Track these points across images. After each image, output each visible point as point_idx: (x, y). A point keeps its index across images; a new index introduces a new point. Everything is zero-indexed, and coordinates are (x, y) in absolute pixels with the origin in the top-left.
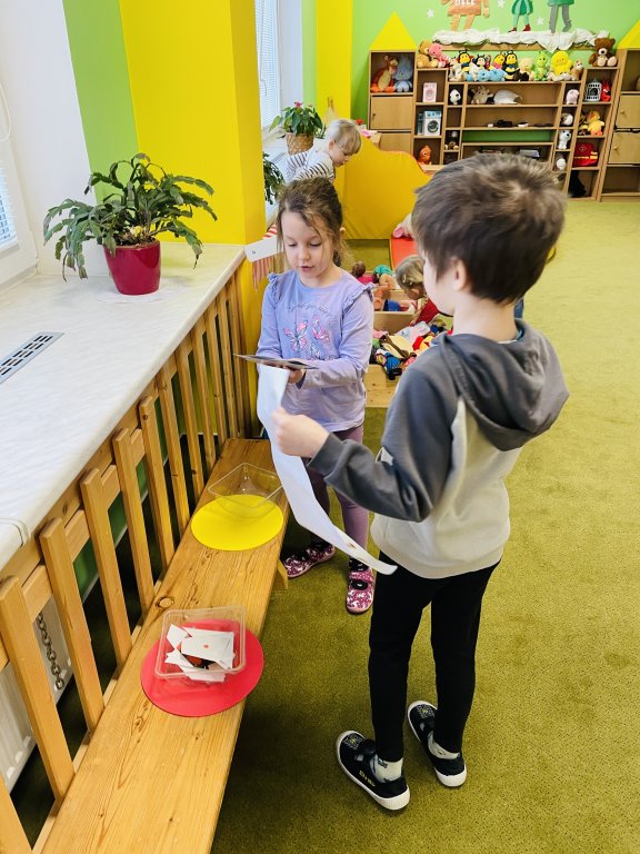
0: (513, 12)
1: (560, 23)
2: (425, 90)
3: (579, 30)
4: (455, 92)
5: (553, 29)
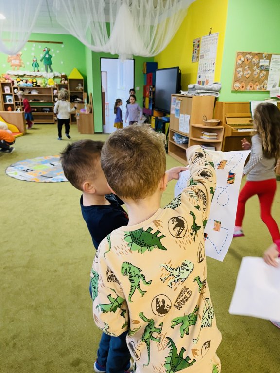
0: (33, 66)
1: (49, 70)
2: (5, 89)
3: (55, 73)
5: (47, 71)
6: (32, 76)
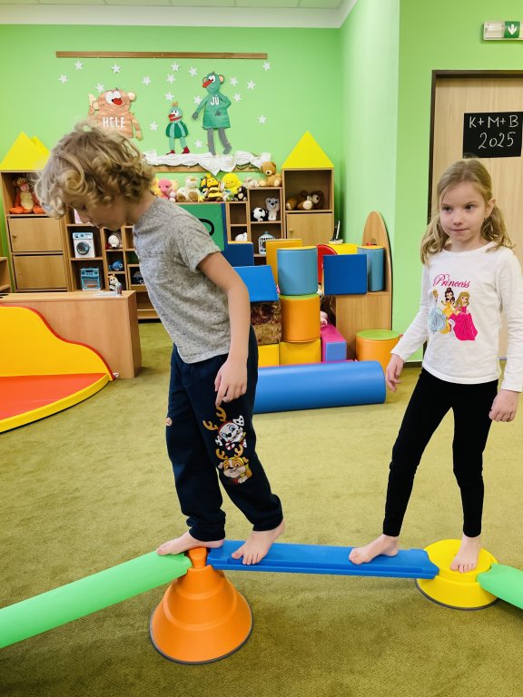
0: (168, 134)
1: (219, 147)
3: (239, 153)
5: (212, 150)
6: (163, 168)
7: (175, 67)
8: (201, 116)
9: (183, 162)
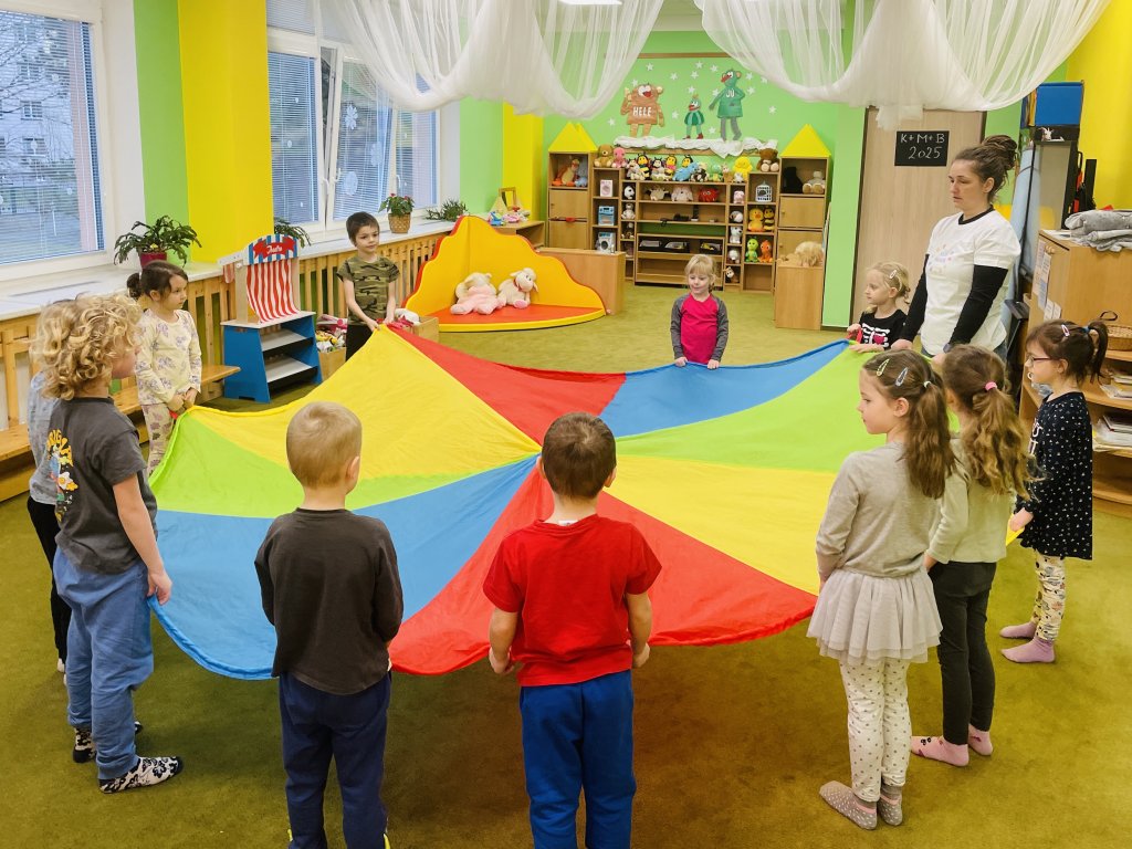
0: (686, 122)
1: (730, 133)
2: (602, 186)
4: (628, 188)
5: (724, 137)
6: (679, 152)
7: (699, 65)
8: (717, 107)
9: (696, 146)
